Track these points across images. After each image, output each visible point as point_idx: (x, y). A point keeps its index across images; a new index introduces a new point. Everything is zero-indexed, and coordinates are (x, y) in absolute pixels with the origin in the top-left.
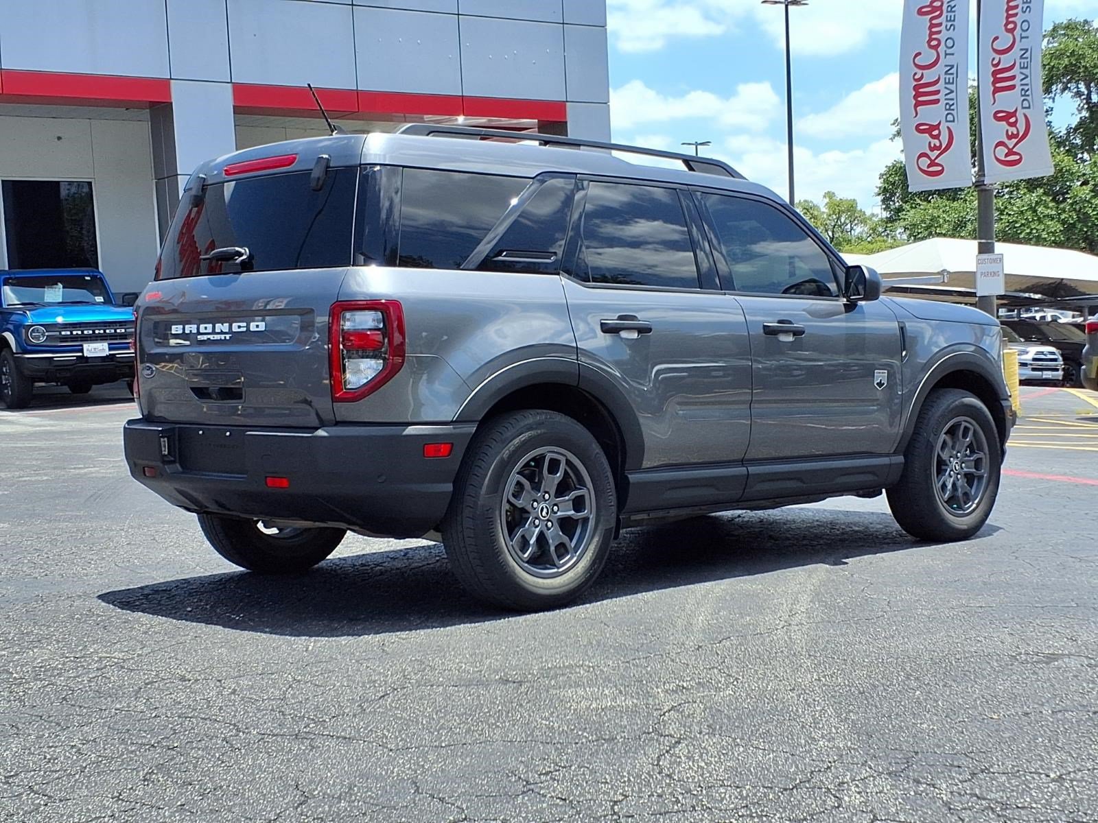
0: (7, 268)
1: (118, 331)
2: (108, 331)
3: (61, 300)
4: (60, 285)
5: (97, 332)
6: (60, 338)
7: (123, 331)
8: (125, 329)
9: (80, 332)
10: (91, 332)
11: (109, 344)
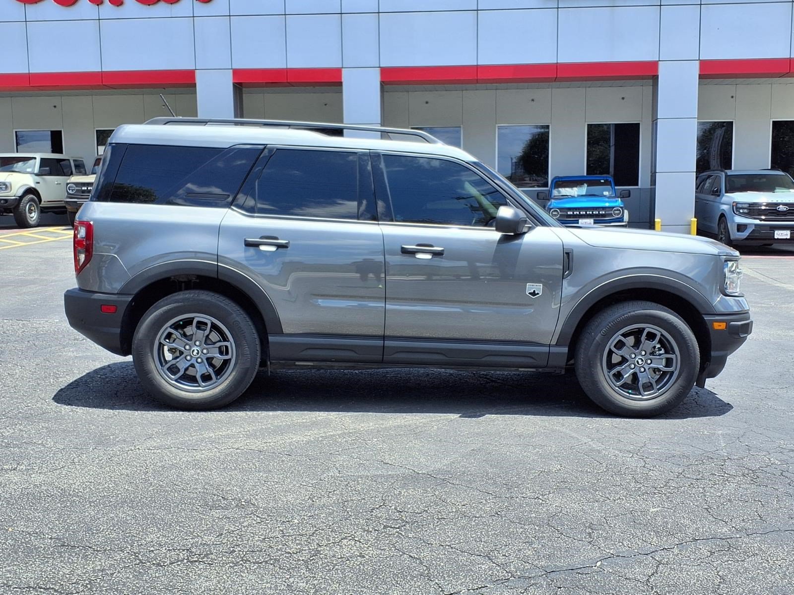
0: (585, 174)
1: (601, 212)
2: (594, 213)
3: (584, 194)
4: (586, 185)
5: (588, 213)
6: (567, 216)
7: (604, 212)
8: (605, 212)
9: (578, 213)
10: (584, 213)
11: (594, 220)
